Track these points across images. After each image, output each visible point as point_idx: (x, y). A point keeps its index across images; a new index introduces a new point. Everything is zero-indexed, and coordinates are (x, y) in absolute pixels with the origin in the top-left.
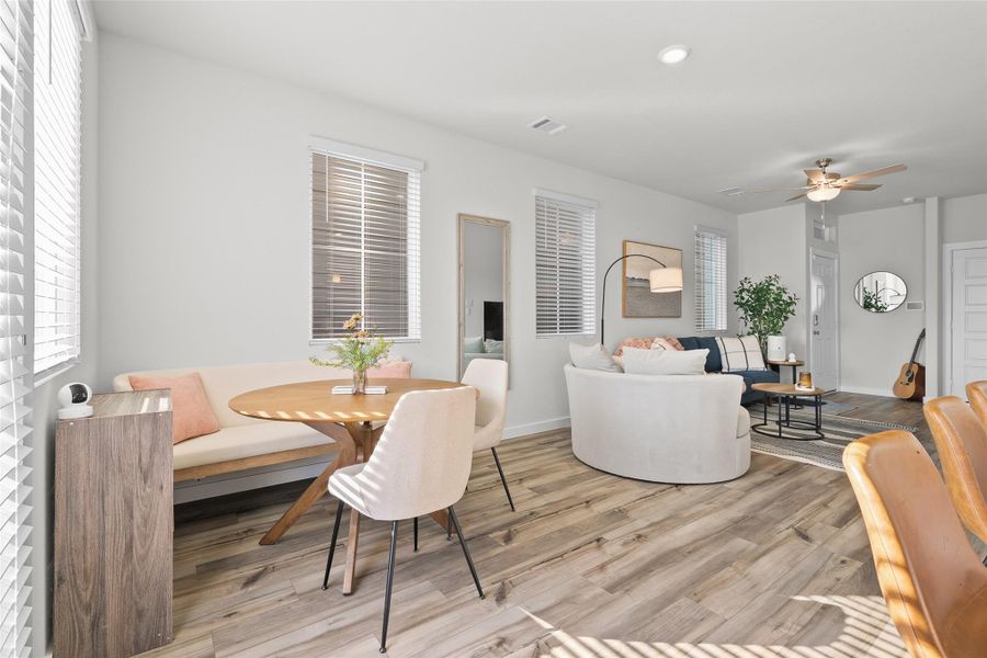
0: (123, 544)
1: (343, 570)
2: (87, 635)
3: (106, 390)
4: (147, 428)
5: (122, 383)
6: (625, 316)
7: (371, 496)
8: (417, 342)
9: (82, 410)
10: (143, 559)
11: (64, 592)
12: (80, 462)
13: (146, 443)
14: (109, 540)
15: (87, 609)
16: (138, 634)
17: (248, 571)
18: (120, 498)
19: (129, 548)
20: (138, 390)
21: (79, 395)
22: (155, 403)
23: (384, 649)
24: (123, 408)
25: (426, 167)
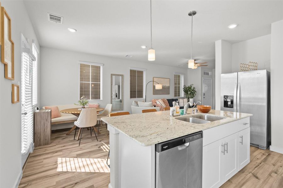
0: (43, 130)
1: (77, 138)
2: (39, 141)
3: (41, 109)
4: (47, 114)
5: (44, 108)
6: (153, 94)
7: (78, 124)
8: (102, 100)
9: (38, 111)
10: (46, 132)
11: (36, 135)
12: (38, 118)
13: (47, 116)
14: (42, 129)
15: (39, 138)
16: (45, 142)
17: (63, 138)
18: (43, 123)
19: (44, 130)
20: (46, 109)
21: (38, 109)
22: (48, 110)
23: (79, 145)
24: (44, 111)
25: (104, 65)
